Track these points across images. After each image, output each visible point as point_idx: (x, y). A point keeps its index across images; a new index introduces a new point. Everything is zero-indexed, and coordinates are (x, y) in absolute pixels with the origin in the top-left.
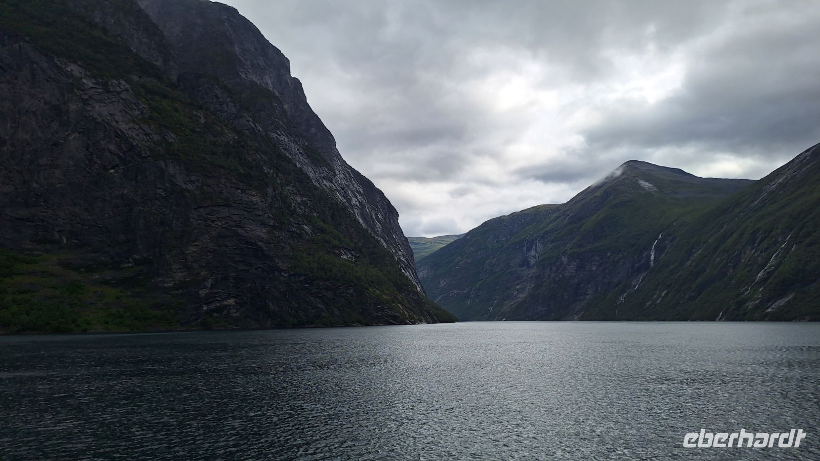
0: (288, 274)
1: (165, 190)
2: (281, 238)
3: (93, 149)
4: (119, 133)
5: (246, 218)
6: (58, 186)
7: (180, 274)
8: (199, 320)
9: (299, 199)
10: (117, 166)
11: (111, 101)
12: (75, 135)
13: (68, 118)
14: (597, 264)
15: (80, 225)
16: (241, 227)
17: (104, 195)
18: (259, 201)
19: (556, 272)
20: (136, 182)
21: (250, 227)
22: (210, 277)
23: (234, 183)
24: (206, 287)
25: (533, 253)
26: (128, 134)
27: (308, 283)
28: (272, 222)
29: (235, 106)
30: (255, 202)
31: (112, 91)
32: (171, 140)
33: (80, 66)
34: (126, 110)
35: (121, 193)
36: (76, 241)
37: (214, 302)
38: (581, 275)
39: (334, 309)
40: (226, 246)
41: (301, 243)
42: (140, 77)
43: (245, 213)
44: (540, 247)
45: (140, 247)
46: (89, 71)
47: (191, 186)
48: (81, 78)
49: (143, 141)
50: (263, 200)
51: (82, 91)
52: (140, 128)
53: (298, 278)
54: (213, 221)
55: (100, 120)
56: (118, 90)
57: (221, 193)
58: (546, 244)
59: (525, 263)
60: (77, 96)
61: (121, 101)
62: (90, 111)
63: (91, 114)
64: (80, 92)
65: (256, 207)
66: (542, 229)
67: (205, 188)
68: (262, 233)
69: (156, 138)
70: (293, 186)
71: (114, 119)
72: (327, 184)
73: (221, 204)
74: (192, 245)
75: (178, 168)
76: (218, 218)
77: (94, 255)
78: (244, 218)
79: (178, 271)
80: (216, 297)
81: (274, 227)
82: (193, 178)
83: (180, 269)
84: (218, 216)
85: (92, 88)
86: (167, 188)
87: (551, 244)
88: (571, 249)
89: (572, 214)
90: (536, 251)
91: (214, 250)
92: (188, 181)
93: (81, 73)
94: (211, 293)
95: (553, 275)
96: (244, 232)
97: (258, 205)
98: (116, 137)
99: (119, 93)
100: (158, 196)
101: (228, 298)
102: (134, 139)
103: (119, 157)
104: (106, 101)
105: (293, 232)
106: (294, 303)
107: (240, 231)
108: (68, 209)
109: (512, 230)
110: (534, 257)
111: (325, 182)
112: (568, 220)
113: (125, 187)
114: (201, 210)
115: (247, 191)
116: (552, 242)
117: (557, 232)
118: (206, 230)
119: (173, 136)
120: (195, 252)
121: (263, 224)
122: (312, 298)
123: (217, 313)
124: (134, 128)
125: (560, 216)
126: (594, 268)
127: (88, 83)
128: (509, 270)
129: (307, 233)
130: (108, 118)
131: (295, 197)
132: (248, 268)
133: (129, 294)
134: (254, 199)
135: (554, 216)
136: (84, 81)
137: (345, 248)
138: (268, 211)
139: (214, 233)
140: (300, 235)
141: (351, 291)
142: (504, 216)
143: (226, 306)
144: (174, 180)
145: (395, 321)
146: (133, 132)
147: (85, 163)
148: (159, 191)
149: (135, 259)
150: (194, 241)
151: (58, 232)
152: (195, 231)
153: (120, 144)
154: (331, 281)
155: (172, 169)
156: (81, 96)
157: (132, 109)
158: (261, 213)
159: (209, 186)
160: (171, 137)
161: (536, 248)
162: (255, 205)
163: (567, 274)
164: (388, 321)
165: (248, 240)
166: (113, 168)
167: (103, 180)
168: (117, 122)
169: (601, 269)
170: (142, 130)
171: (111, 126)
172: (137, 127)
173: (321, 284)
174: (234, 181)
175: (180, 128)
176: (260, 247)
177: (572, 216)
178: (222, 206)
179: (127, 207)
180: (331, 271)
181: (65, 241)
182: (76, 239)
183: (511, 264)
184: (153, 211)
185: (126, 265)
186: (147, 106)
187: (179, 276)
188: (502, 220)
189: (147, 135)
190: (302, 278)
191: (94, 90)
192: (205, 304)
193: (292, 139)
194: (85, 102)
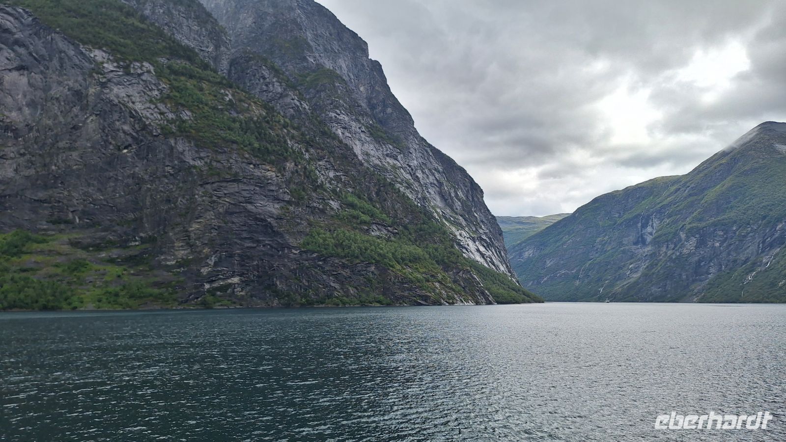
0: (298, 251)
1: (173, 168)
2: (296, 213)
3: (108, 130)
4: (134, 112)
5: (257, 193)
6: (75, 167)
7: (183, 252)
8: (199, 299)
9: (331, 174)
10: (130, 145)
11: (130, 83)
12: (93, 117)
13: (87, 101)
14: (721, 239)
15: (92, 205)
16: (250, 203)
17: (117, 175)
18: (274, 176)
19: (673, 249)
20: (147, 160)
21: (261, 202)
22: (214, 254)
23: (247, 159)
24: (208, 265)
25: (649, 229)
26: (142, 114)
27: (321, 261)
28: (287, 198)
29: (281, 86)
30: (269, 177)
31: (132, 74)
32: (186, 118)
33: (104, 51)
34: (145, 90)
35: (132, 172)
36: (88, 221)
37: (218, 280)
38: (702, 252)
39: (350, 288)
40: (233, 223)
41: (322, 219)
42: (168, 59)
43: (257, 188)
44: (656, 223)
45: (146, 225)
46: (112, 56)
47: (199, 162)
48: (103, 63)
49: (157, 119)
50: (279, 175)
51: (102, 74)
52: (156, 107)
53: (311, 255)
54: (219, 197)
55: (116, 101)
56: (139, 71)
57: (230, 168)
58: (663, 219)
59: (641, 241)
60: (95, 80)
61: (141, 82)
62: (107, 94)
63: (108, 96)
64: (99, 76)
65: (270, 181)
66: (659, 203)
67: (214, 164)
68: (274, 208)
69: (171, 116)
70: (326, 161)
71: (131, 100)
72: (390, 162)
73: (229, 180)
74: (195, 222)
75: (187, 145)
76: (225, 194)
77: (103, 233)
78: (255, 193)
79: (181, 249)
80: (219, 275)
81: (289, 202)
82: (202, 155)
83: (182, 246)
84: (226, 192)
85: (112, 71)
86: (176, 165)
87: (668, 218)
88: (690, 223)
89: (693, 185)
90: (652, 226)
91: (219, 227)
92: (196, 158)
93: (104, 58)
94: (214, 271)
95: (670, 252)
96: (253, 207)
97: (271, 180)
98: (131, 117)
99: (140, 75)
100: (166, 174)
101: (233, 276)
102: (147, 118)
103: (133, 137)
104: (125, 84)
105: (315, 208)
106: (304, 281)
107: (249, 207)
108: (82, 190)
109: (625, 206)
110: (651, 234)
111: (388, 159)
112: (688, 192)
113: (137, 166)
114: (208, 186)
115: (260, 166)
116: (670, 216)
117: (676, 206)
118: (211, 207)
119: (189, 113)
120: (198, 229)
121: (277, 199)
122: (324, 276)
123: (221, 292)
124: (150, 108)
125: (680, 189)
126: (717, 244)
127: (109, 66)
128: (622, 249)
129: (332, 209)
130: (125, 99)
131: (327, 172)
132: (255, 245)
133: (132, 272)
134: (269, 174)
135: (673, 189)
136: (105, 65)
137: (379, 224)
138: (285, 186)
139: (221, 210)
140: (323, 211)
141: (373, 268)
142: (618, 191)
143: (230, 284)
144: (182, 157)
145: (426, 301)
146: (148, 111)
147: (101, 145)
148: (168, 169)
149: (141, 237)
150: (197, 219)
151: (71, 212)
152: (199, 208)
153: (134, 124)
154: (347, 258)
155: (181, 146)
156: (99, 80)
157: (151, 90)
158: (273, 188)
159: (219, 162)
160: (186, 115)
161: (653, 224)
162: (268, 180)
163: (685, 251)
164: (415, 301)
165: (258, 216)
166: (126, 148)
167: (116, 160)
168: (133, 103)
169: (725, 245)
170: (158, 109)
171: (127, 107)
172: (153, 106)
173: (337, 261)
174: (247, 156)
175: (197, 106)
176: (270, 223)
177: (692, 188)
178: (230, 181)
179: (137, 186)
180: (350, 247)
181: (77, 220)
182: (87, 219)
183: (624, 242)
184: (160, 189)
185: (133, 244)
186: (168, 86)
187: (181, 253)
188: (615, 195)
189: (162, 113)
190: (315, 255)
191: (114, 73)
192: (207, 282)
193: (354, 117)
194: (103, 85)
